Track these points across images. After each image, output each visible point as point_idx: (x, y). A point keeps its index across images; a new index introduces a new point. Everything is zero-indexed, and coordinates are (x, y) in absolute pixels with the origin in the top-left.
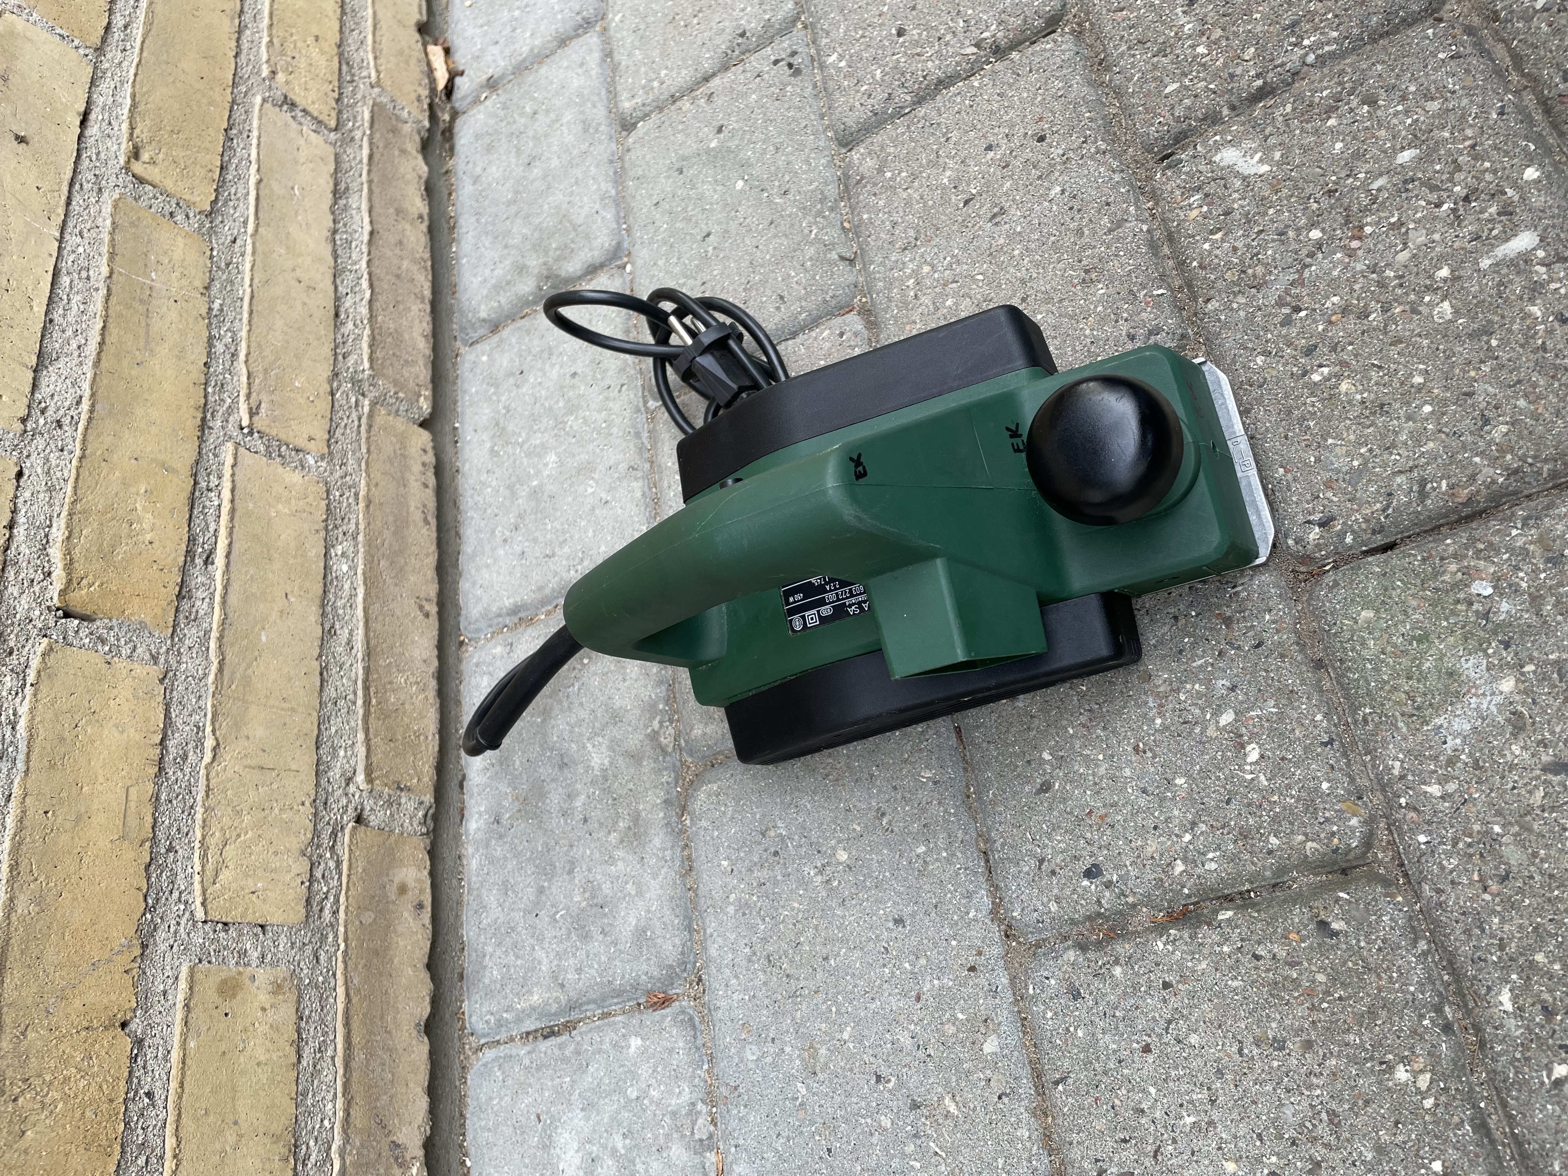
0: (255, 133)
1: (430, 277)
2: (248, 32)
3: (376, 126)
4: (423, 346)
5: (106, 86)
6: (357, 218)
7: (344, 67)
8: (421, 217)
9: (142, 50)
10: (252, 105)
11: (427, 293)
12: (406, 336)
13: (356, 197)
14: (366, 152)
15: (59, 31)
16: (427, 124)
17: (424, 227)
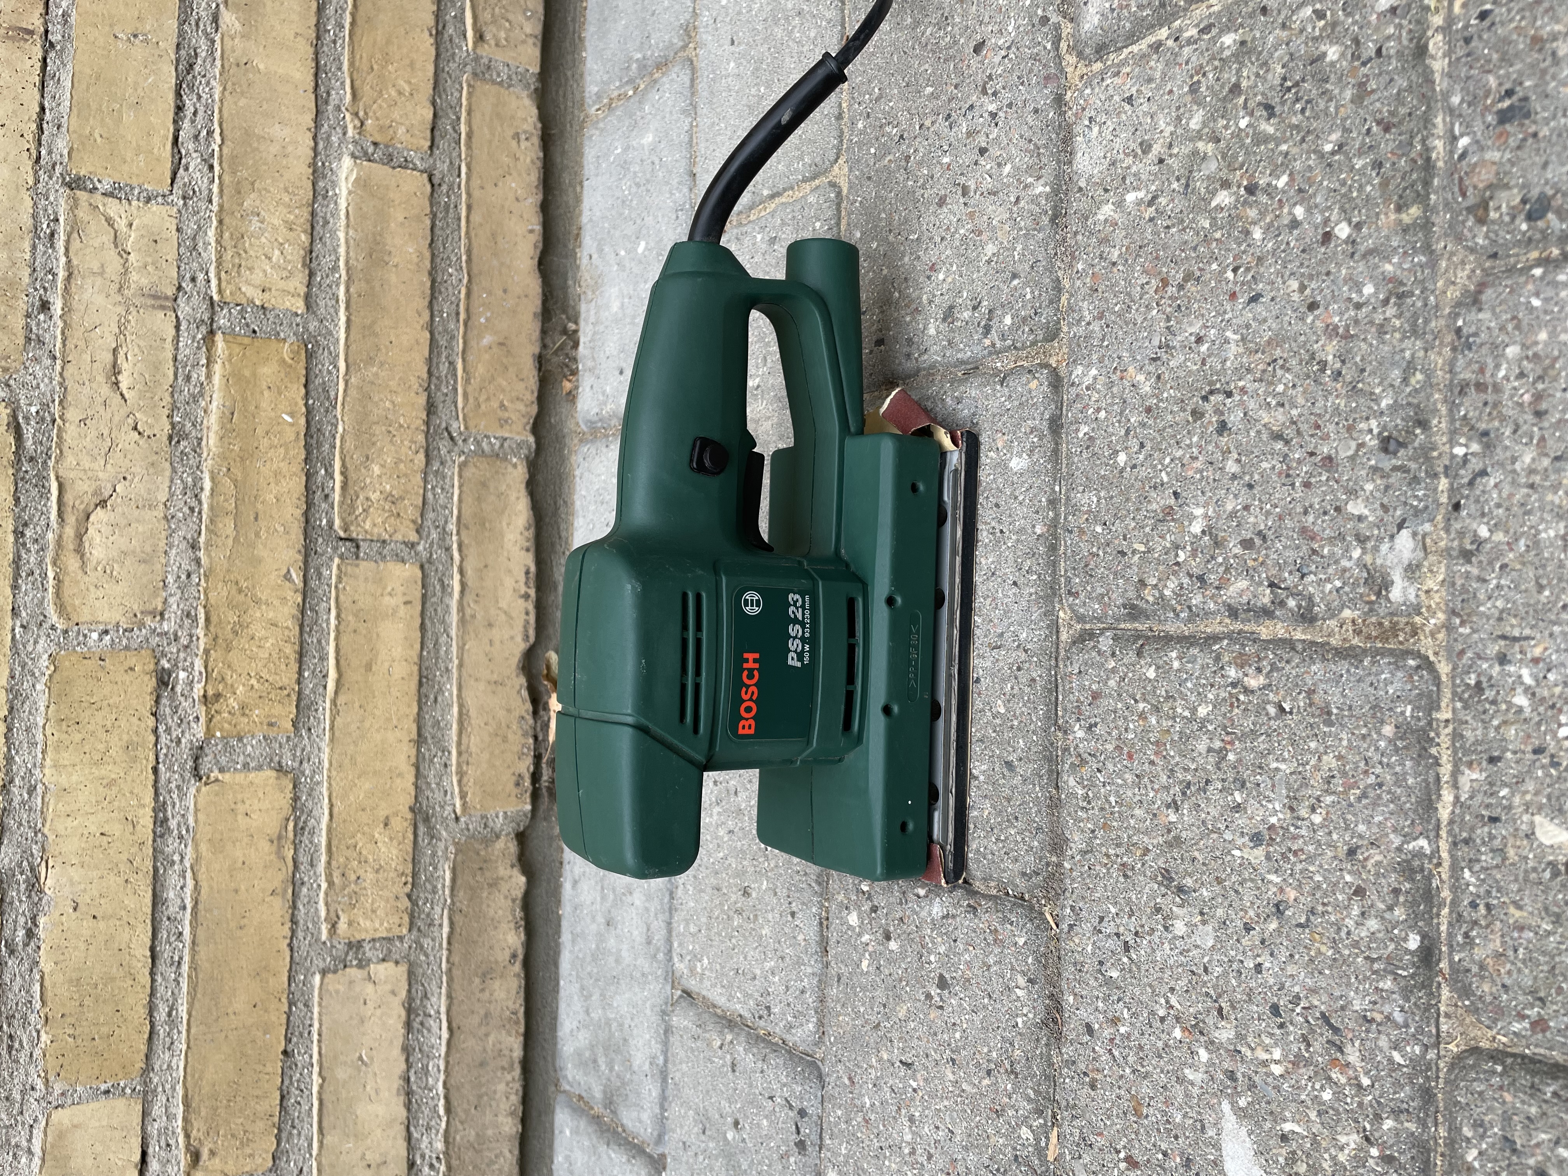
0: (316, 1025)
1: (522, 1030)
2: (305, 890)
3: (459, 882)
4: (510, 1126)
5: (157, 1110)
6: (435, 1028)
7: (422, 829)
8: (514, 956)
9: (188, 1031)
10: (312, 986)
11: (518, 1053)
12: (490, 1132)
13: (434, 1000)
14: (446, 930)
15: (103, 1087)
16: (528, 807)
17: (518, 967)
